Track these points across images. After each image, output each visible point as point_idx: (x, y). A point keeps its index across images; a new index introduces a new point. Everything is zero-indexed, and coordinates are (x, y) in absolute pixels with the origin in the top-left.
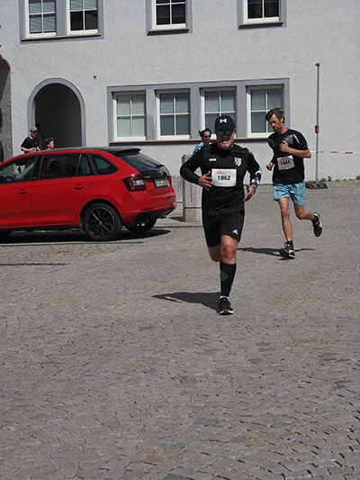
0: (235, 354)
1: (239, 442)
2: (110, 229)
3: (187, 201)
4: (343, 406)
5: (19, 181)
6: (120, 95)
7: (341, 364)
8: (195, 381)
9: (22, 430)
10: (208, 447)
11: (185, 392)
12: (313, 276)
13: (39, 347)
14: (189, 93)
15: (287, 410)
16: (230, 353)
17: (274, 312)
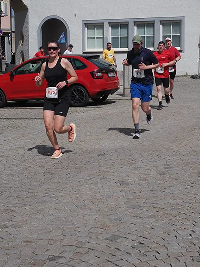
0: (151, 170)
1: (152, 218)
2: (83, 100)
3: (126, 85)
5: (33, 72)
6: (90, 25)
8: (128, 184)
9: (33, 209)
10: (134, 220)
11: (122, 190)
12: (196, 128)
13: (42, 164)
14: (128, 24)
15: (179, 201)
16: (149, 169)
17: (173, 147)
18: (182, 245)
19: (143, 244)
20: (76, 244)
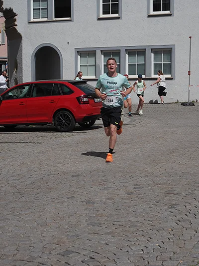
0: (120, 190)
1: (109, 235)
2: (69, 124)
4: (171, 217)
7: (176, 196)
8: (94, 203)
10: (90, 236)
11: (87, 209)
13: (15, 185)
14: (120, 53)
15: (140, 219)
16: (117, 189)
17: (148, 169)
18: (132, 259)
19: (93, 258)
20: (27, 259)
